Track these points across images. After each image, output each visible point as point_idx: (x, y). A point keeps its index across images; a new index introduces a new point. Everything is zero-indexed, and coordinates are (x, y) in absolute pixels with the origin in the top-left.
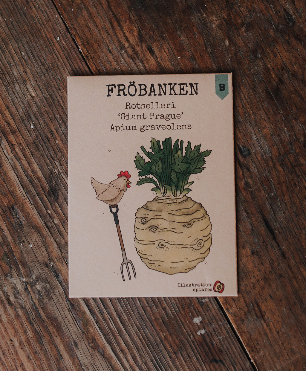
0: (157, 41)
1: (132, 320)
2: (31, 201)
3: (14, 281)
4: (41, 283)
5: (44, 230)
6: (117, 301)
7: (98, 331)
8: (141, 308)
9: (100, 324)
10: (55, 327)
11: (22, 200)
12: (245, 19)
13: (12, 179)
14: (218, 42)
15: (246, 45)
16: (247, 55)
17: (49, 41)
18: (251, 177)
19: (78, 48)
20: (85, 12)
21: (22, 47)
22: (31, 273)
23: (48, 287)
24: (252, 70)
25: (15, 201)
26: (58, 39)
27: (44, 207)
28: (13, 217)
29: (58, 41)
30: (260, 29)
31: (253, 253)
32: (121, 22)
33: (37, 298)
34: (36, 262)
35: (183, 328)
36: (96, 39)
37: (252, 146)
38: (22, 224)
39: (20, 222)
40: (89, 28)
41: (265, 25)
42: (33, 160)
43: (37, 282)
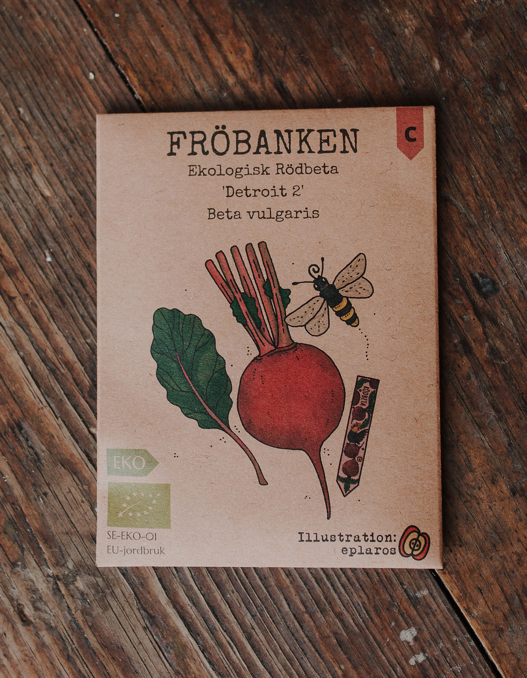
0: (294, 69)
1: (275, 642)
2: (56, 411)
3: (31, 576)
4: (86, 577)
5: (85, 470)
6: (243, 605)
7: (206, 668)
8: (292, 616)
9: (210, 654)
10: (119, 665)
11: (36, 410)
12: (470, 13)
13: (15, 368)
14: (418, 65)
15: (476, 67)
16: (479, 87)
17: (73, 83)
18: (502, 337)
19: (133, 93)
20: (142, 18)
21: (18, 97)
22: (64, 558)
23: (100, 585)
24: (491, 118)
25: (22, 412)
26: (92, 76)
27: (83, 421)
28: (21, 446)
29: (90, 82)
30: (503, 33)
31: (514, 492)
32: (217, 36)
33: (80, 607)
34: (72, 534)
35: (380, 653)
36: (169, 73)
37: (499, 272)
38: (39, 459)
39: (36, 454)
40: (152, 50)
41: (511, 23)
42: (53, 327)
43: (77, 575)
